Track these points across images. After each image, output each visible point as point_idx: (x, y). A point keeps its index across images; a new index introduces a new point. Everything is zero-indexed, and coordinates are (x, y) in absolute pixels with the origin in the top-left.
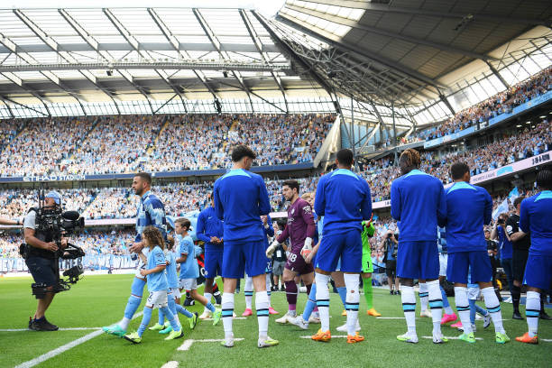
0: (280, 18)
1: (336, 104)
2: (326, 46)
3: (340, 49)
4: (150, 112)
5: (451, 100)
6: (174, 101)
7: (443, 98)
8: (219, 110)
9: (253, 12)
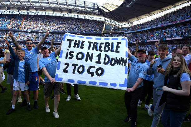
0: (102, 7)
1: (105, 20)
2: (109, 12)
3: (111, 13)
4: (61, 16)
5: (130, 24)
6: (68, 14)
7: (128, 23)
8: (78, 17)
9: (97, 4)
